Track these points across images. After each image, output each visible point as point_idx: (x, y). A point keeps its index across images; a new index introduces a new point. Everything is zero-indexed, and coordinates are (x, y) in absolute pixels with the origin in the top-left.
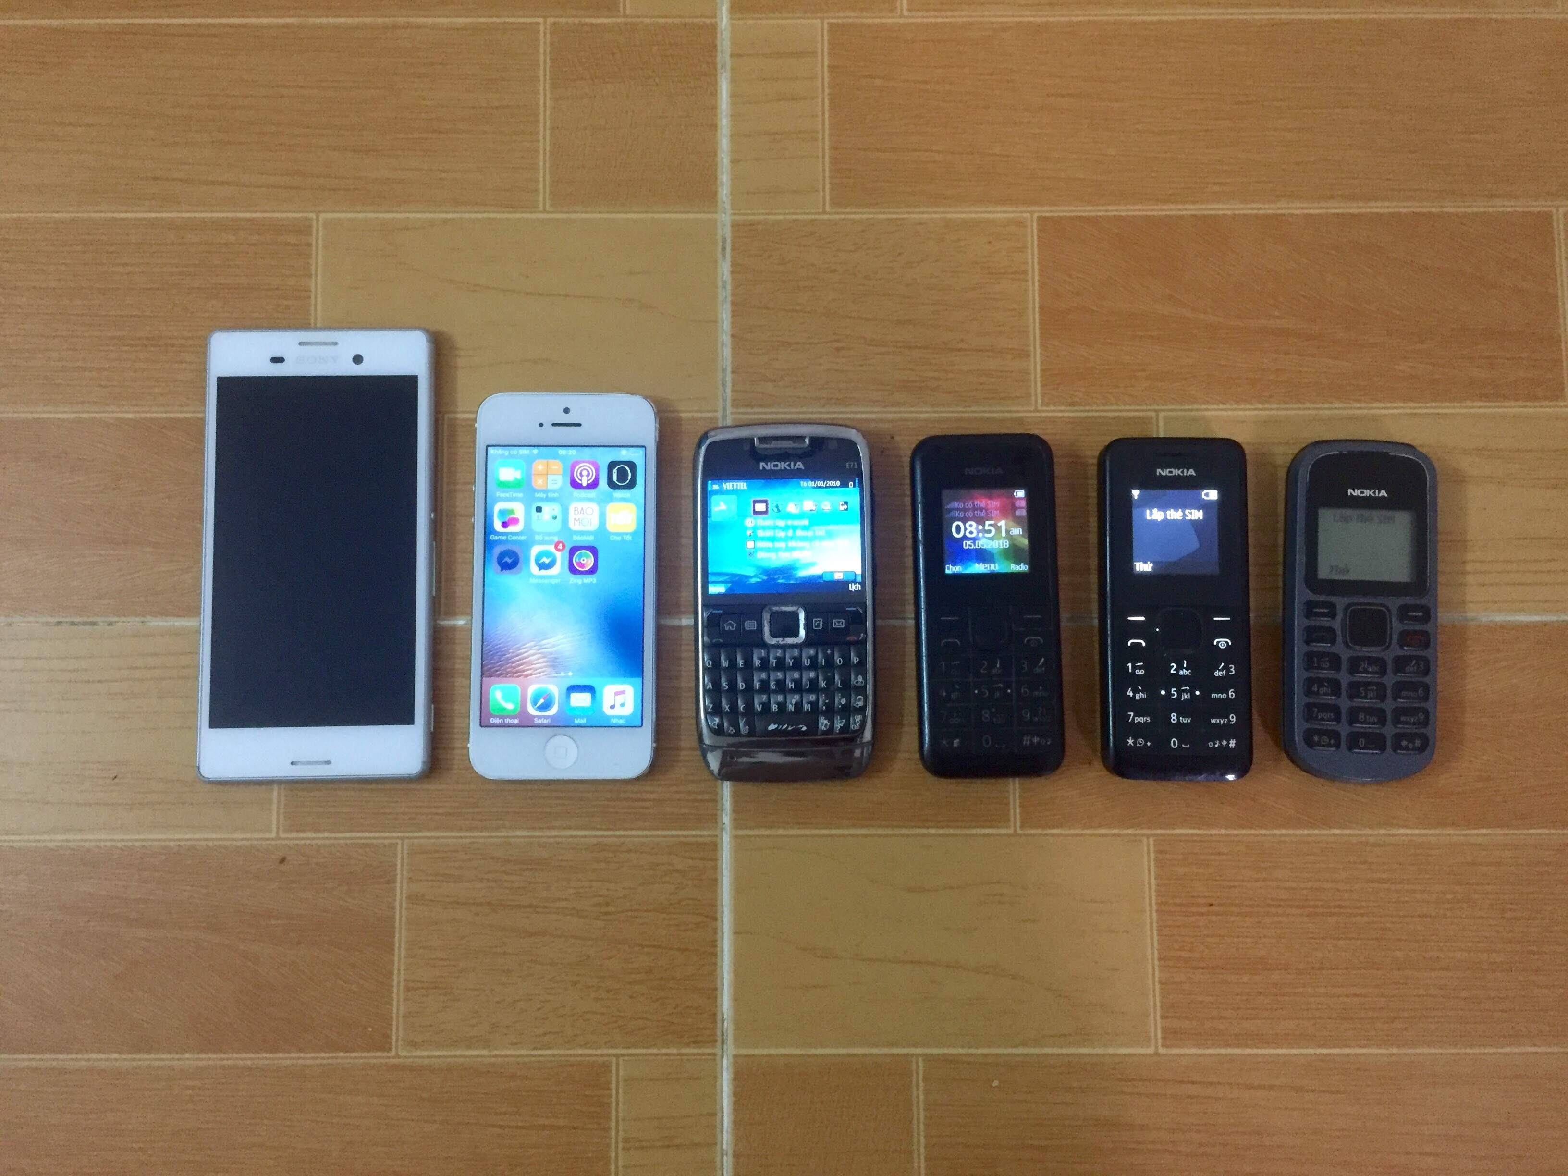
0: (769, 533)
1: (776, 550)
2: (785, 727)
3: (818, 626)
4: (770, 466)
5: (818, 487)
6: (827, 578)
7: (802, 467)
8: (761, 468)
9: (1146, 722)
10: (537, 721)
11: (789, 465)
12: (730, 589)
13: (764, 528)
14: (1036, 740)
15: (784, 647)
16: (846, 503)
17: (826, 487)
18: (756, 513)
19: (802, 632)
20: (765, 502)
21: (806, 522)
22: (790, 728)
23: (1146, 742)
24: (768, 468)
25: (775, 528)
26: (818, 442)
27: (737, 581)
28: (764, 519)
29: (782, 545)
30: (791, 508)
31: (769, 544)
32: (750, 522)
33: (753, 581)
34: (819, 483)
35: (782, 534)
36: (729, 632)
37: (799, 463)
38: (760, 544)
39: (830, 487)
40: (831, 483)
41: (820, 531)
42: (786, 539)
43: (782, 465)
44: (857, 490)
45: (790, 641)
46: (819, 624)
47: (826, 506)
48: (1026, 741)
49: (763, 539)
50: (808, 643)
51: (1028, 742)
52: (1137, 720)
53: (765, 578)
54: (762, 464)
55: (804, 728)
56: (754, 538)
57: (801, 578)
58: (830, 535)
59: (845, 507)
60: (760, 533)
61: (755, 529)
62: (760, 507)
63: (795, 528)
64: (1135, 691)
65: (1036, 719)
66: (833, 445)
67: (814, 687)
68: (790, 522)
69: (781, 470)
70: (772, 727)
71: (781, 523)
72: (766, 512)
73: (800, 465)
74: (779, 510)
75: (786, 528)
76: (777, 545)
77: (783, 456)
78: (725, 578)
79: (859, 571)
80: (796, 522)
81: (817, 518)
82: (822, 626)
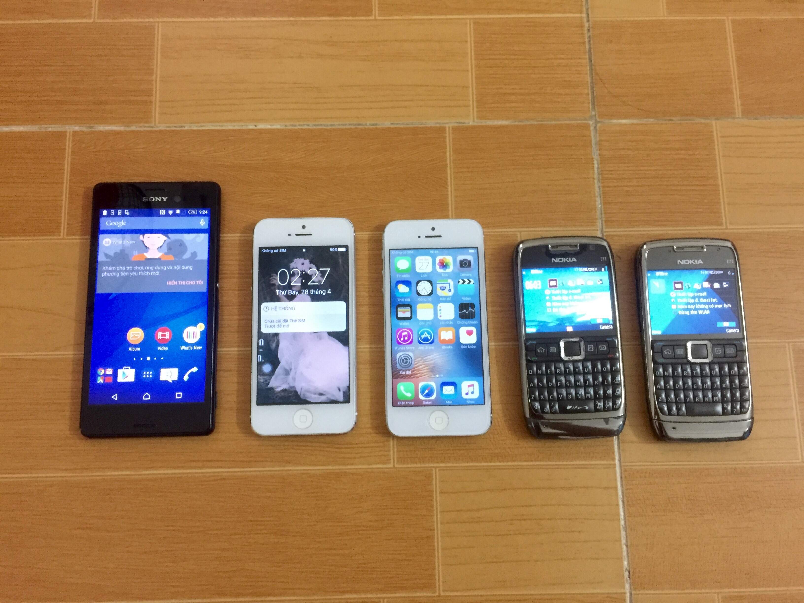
0: (559, 298)
1: (564, 307)
2: (576, 407)
3: (591, 349)
4: (557, 260)
5: (584, 272)
6: (593, 322)
8: (553, 262)
10: (424, 403)
11: (568, 260)
12: (539, 329)
13: (556, 295)
15: (573, 362)
16: (601, 280)
17: (589, 271)
18: (550, 287)
19: (583, 353)
21: (579, 291)
22: (579, 408)
24: (556, 261)
25: (561, 295)
26: (584, 247)
27: (543, 324)
28: (555, 290)
29: (567, 304)
30: (570, 283)
31: (559, 304)
32: (547, 292)
33: (551, 325)
34: (585, 269)
35: (565, 298)
36: (541, 354)
38: (555, 304)
39: (591, 271)
40: (592, 269)
41: (588, 295)
42: (569, 301)
43: (564, 260)
44: (607, 273)
45: (576, 358)
47: (590, 283)
49: (554, 301)
50: (585, 359)
53: (558, 323)
54: (553, 259)
55: (587, 408)
56: (551, 301)
57: (578, 323)
58: (593, 298)
59: (601, 282)
60: (554, 298)
61: (551, 295)
62: (553, 283)
63: (573, 294)
66: (592, 249)
68: (570, 292)
70: (569, 407)
71: (565, 292)
72: (556, 286)
73: (574, 259)
74: (563, 285)
75: (568, 295)
76: (564, 304)
77: (565, 255)
78: (537, 323)
79: (611, 318)
80: (574, 291)
81: (586, 289)
82: (593, 349)
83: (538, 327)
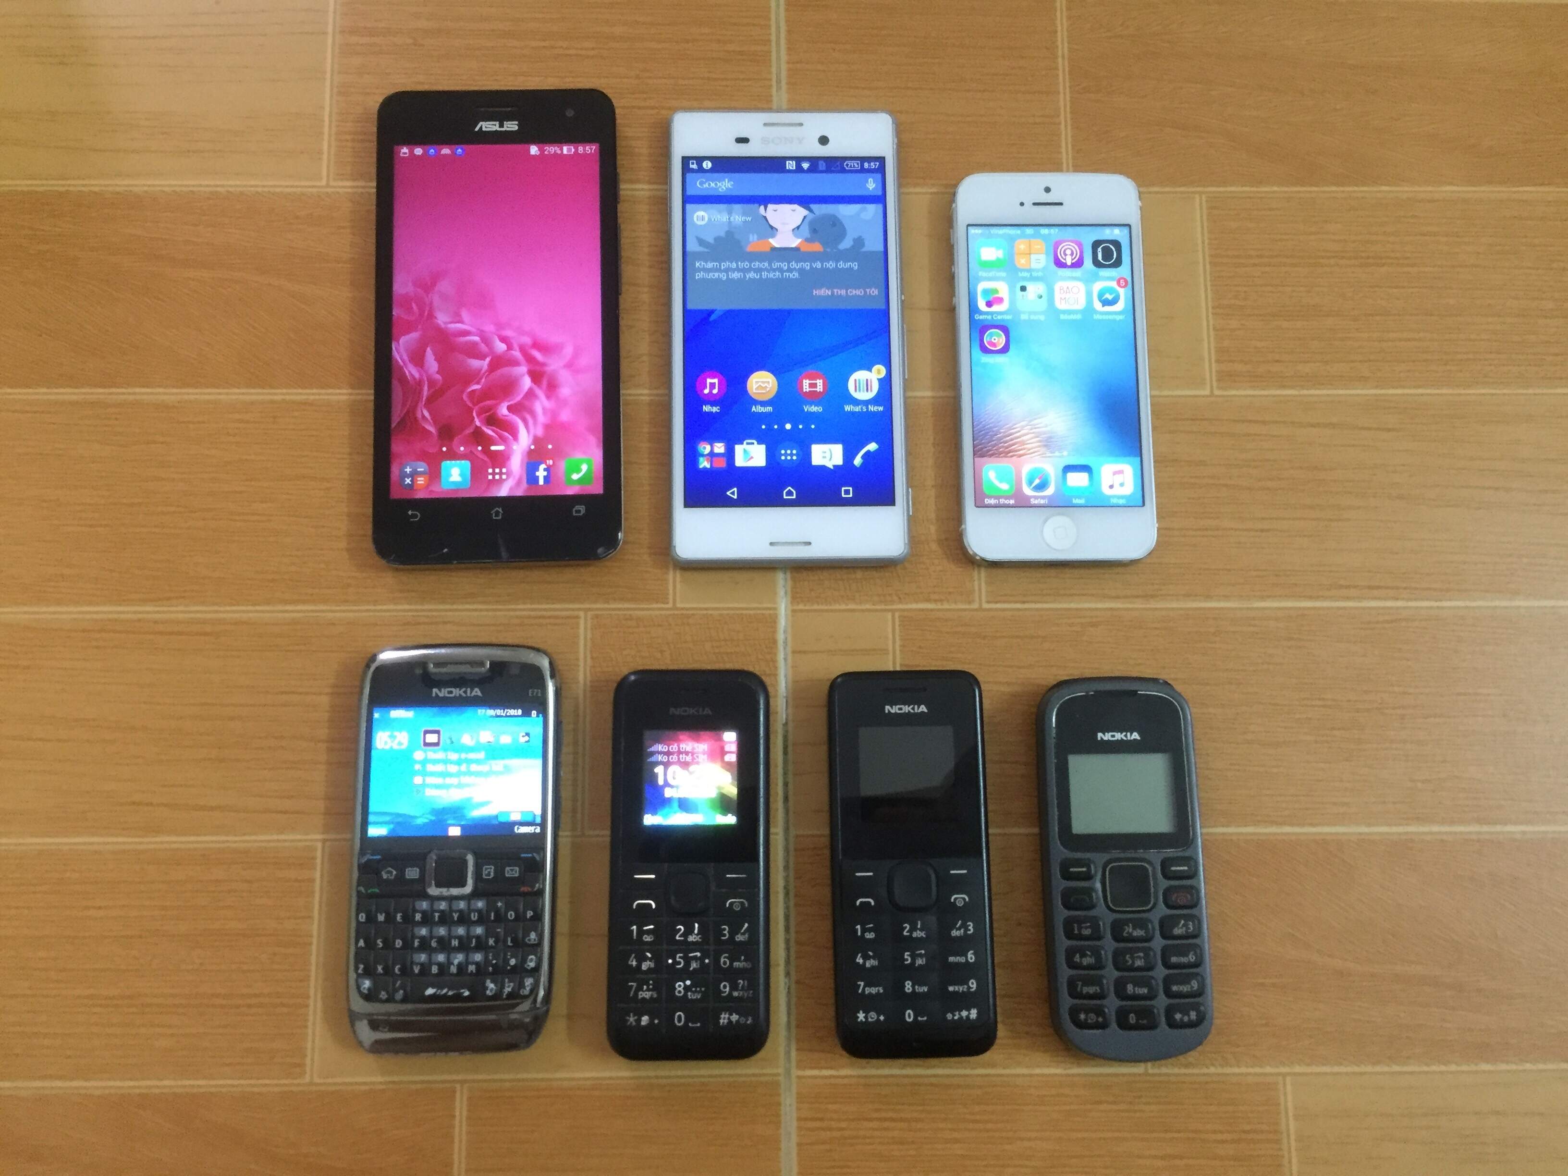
0: (439, 768)
1: (447, 787)
2: (445, 991)
3: (489, 874)
4: (443, 693)
5: (497, 716)
6: (502, 819)
7: (479, 694)
8: (434, 695)
9: (878, 994)
11: (465, 692)
12: (393, 830)
13: (435, 762)
14: (735, 1017)
15: (452, 899)
16: (527, 734)
17: (506, 716)
18: (426, 744)
19: (470, 881)
20: (437, 732)
21: (481, 755)
22: (450, 993)
23: (879, 1016)
24: (441, 695)
25: (446, 762)
26: (499, 667)
27: (401, 820)
28: (435, 752)
29: (454, 781)
30: (467, 740)
31: (439, 781)
32: (419, 755)
33: (420, 821)
34: (499, 712)
35: (453, 769)
36: (387, 881)
37: (477, 689)
38: (430, 780)
39: (511, 716)
40: (512, 712)
41: (498, 765)
42: (459, 774)
43: (456, 692)
44: (541, 718)
45: (455, 891)
46: (489, 873)
47: (506, 740)
48: (724, 1019)
49: (432, 774)
50: (476, 894)
51: (726, 1021)
52: (868, 990)
53: (433, 818)
54: (435, 690)
55: (467, 993)
56: (424, 774)
57: (473, 819)
58: (507, 770)
59: (527, 738)
60: (430, 768)
61: (424, 762)
62: (432, 738)
63: (469, 762)
64: (866, 957)
65: (735, 994)
66: (515, 671)
67: (481, 946)
68: (463, 756)
69: (455, 697)
70: (430, 991)
71: (454, 756)
72: (437, 744)
73: (477, 692)
74: (452, 742)
75: (459, 763)
76: (448, 781)
77: (459, 681)
78: (387, 818)
79: (538, 812)
80: (472, 756)
81: (494, 752)
82: (492, 874)
83: (392, 826)
